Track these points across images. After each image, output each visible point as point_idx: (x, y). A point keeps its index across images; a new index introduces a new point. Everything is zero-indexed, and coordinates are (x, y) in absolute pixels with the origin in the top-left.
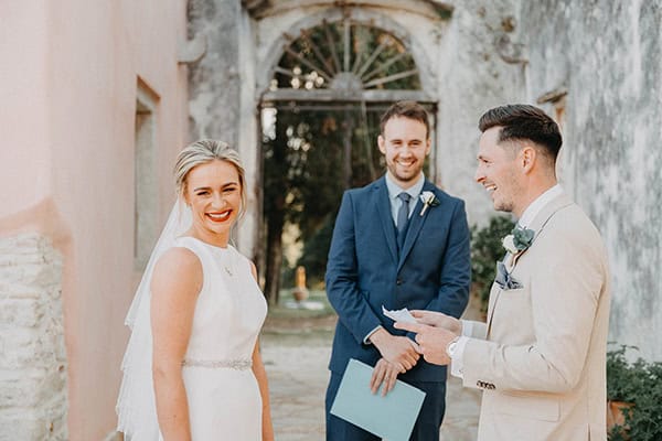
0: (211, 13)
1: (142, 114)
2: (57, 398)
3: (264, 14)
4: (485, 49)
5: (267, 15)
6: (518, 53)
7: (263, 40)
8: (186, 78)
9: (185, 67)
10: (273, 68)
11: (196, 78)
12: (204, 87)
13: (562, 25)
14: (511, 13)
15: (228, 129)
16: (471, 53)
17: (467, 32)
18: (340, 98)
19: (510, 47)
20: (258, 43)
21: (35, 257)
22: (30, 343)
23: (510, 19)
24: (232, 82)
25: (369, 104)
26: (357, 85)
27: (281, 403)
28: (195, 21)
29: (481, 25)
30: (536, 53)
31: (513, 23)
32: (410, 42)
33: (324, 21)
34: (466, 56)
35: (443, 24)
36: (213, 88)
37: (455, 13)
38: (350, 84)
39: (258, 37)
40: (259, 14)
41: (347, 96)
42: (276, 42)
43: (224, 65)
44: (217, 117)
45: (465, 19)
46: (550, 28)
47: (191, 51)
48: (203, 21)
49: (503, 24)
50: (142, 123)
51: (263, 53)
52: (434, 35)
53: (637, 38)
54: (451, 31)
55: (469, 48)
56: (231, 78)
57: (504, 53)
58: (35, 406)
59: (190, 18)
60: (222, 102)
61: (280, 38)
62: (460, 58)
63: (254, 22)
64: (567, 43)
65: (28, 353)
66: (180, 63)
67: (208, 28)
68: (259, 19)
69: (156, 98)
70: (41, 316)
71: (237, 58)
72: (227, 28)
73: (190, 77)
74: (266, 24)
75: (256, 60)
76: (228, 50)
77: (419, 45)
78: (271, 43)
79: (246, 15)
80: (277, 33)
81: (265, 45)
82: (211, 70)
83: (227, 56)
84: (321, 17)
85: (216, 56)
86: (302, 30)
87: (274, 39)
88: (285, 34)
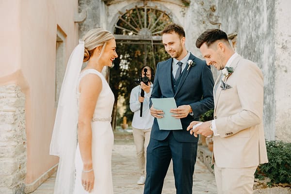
0: (88, 2)
1: (59, 42)
2: (22, 155)
3: (111, 3)
4: (203, 19)
5: (112, 4)
6: (217, 20)
7: (110, 14)
8: (77, 29)
9: (77, 24)
10: (114, 25)
11: (81, 29)
13: (235, 7)
14: (214, 4)
16: (197, 20)
17: (196, 12)
18: (142, 39)
19: (214, 17)
20: (108, 15)
21: (14, 95)
22: (11, 131)
23: (213, 6)
25: (154, 41)
26: (149, 33)
27: (116, 164)
28: (81, 5)
29: (202, 9)
30: (224, 20)
31: (215, 8)
32: (172, 16)
33: (136, 6)
34: (195, 22)
35: (186, 8)
37: (191, 4)
38: (146, 33)
39: (108, 13)
40: (108, 3)
41: (145, 38)
42: (116, 15)
43: (94, 24)
45: (195, 6)
46: (230, 9)
47: (80, 17)
48: (85, 5)
49: (211, 8)
50: (59, 46)
51: (110, 19)
52: (182, 13)
53: (265, 9)
54: (189, 11)
55: (196, 18)
57: (211, 20)
58: (13, 157)
59: (79, 4)
61: (117, 13)
62: (193, 22)
63: (106, 6)
64: (237, 14)
65: (10, 135)
66: (75, 22)
67: (87, 8)
68: (109, 5)
69: (65, 35)
70: (16, 119)
71: (99, 21)
72: (95, 8)
73: (79, 29)
74: (111, 7)
75: (107, 23)
76: (96, 18)
77: (176, 17)
78: (113, 15)
79: (103, 3)
80: (116, 11)
81: (111, 16)
82: (88, 26)
83: (95, 20)
84: (135, 5)
85: (90, 20)
86: (127, 10)
87: (115, 13)
88: (119, 12)
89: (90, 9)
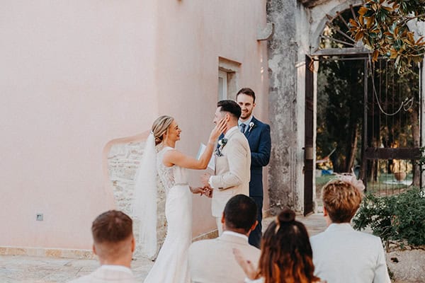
0: (280, 8)
3: (314, 4)
5: (316, 5)
7: (314, 19)
9: (263, 42)
11: (272, 47)
12: (276, 51)
15: (290, 75)
18: (361, 52)
20: (311, 22)
24: (293, 47)
28: (271, 13)
33: (351, 5)
36: (281, 52)
39: (311, 18)
40: (311, 5)
42: (322, 21)
43: (288, 38)
44: (284, 68)
48: (276, 13)
51: (314, 27)
56: (292, 45)
59: (268, 12)
60: (287, 59)
61: (325, 17)
63: (308, 10)
66: (259, 41)
67: (278, 17)
68: (312, 7)
71: (295, 33)
72: (289, 16)
74: (316, 10)
75: (310, 33)
76: (290, 29)
78: (319, 21)
79: (302, 7)
80: (322, 15)
81: (316, 22)
82: (280, 41)
83: (289, 33)
84: (349, 3)
85: (283, 33)
86: (337, 12)
87: (321, 18)
88: (327, 15)
89: (283, 17)
